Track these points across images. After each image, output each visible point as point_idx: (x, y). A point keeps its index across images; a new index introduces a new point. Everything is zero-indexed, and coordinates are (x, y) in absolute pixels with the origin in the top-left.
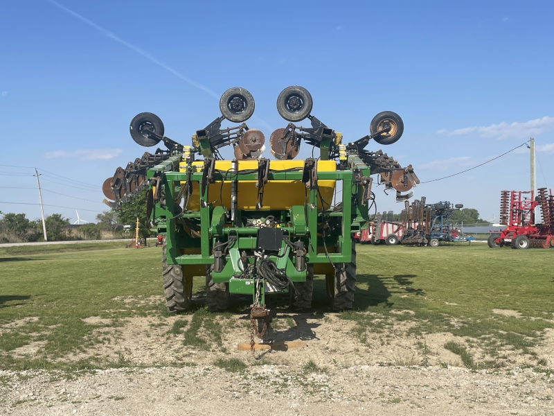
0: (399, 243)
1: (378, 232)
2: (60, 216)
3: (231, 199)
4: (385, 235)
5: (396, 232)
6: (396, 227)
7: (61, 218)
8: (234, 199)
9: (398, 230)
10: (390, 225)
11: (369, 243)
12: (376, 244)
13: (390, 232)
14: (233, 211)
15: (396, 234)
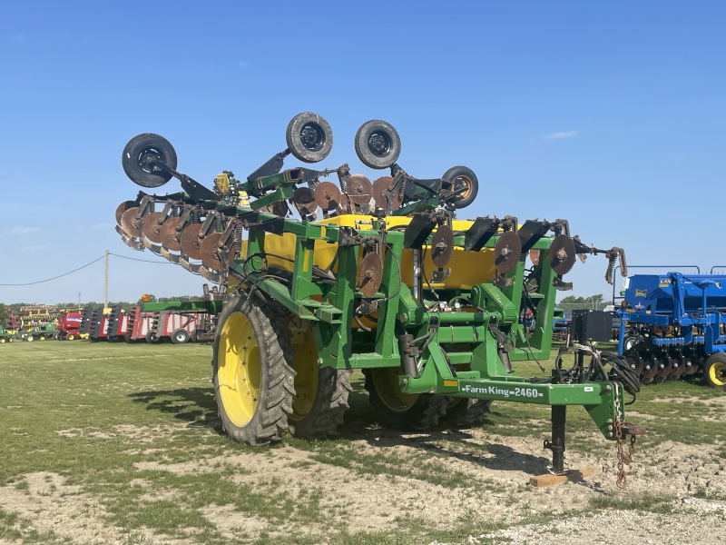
0: (189, 341)
1: (160, 327)
3: (414, 271)
4: (170, 330)
5: (185, 326)
6: (185, 319)
8: (417, 271)
9: (187, 323)
10: (177, 317)
11: (142, 341)
12: (153, 343)
13: (178, 326)
14: (416, 289)
15: (186, 328)
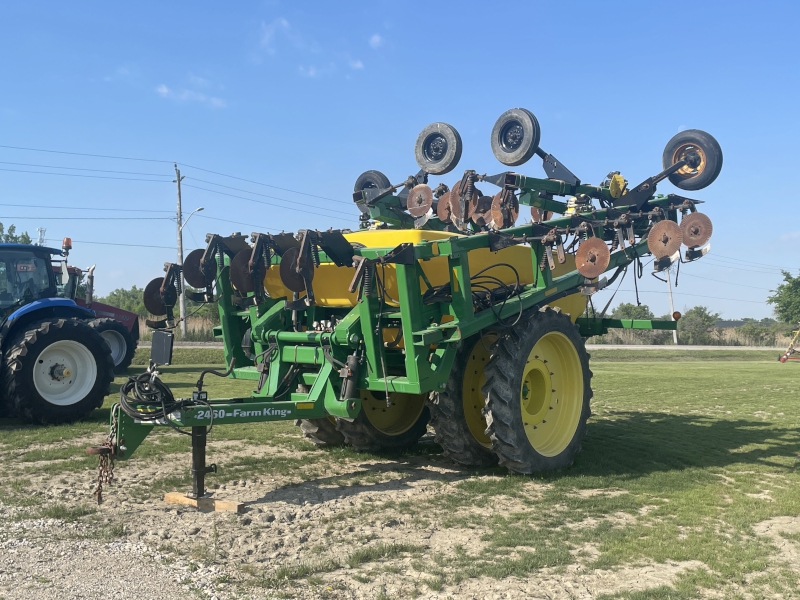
2: (705, 309)
7: (707, 312)
